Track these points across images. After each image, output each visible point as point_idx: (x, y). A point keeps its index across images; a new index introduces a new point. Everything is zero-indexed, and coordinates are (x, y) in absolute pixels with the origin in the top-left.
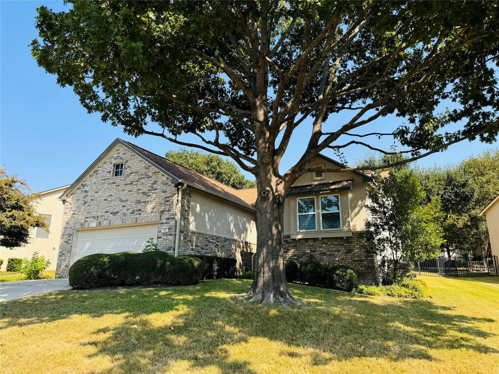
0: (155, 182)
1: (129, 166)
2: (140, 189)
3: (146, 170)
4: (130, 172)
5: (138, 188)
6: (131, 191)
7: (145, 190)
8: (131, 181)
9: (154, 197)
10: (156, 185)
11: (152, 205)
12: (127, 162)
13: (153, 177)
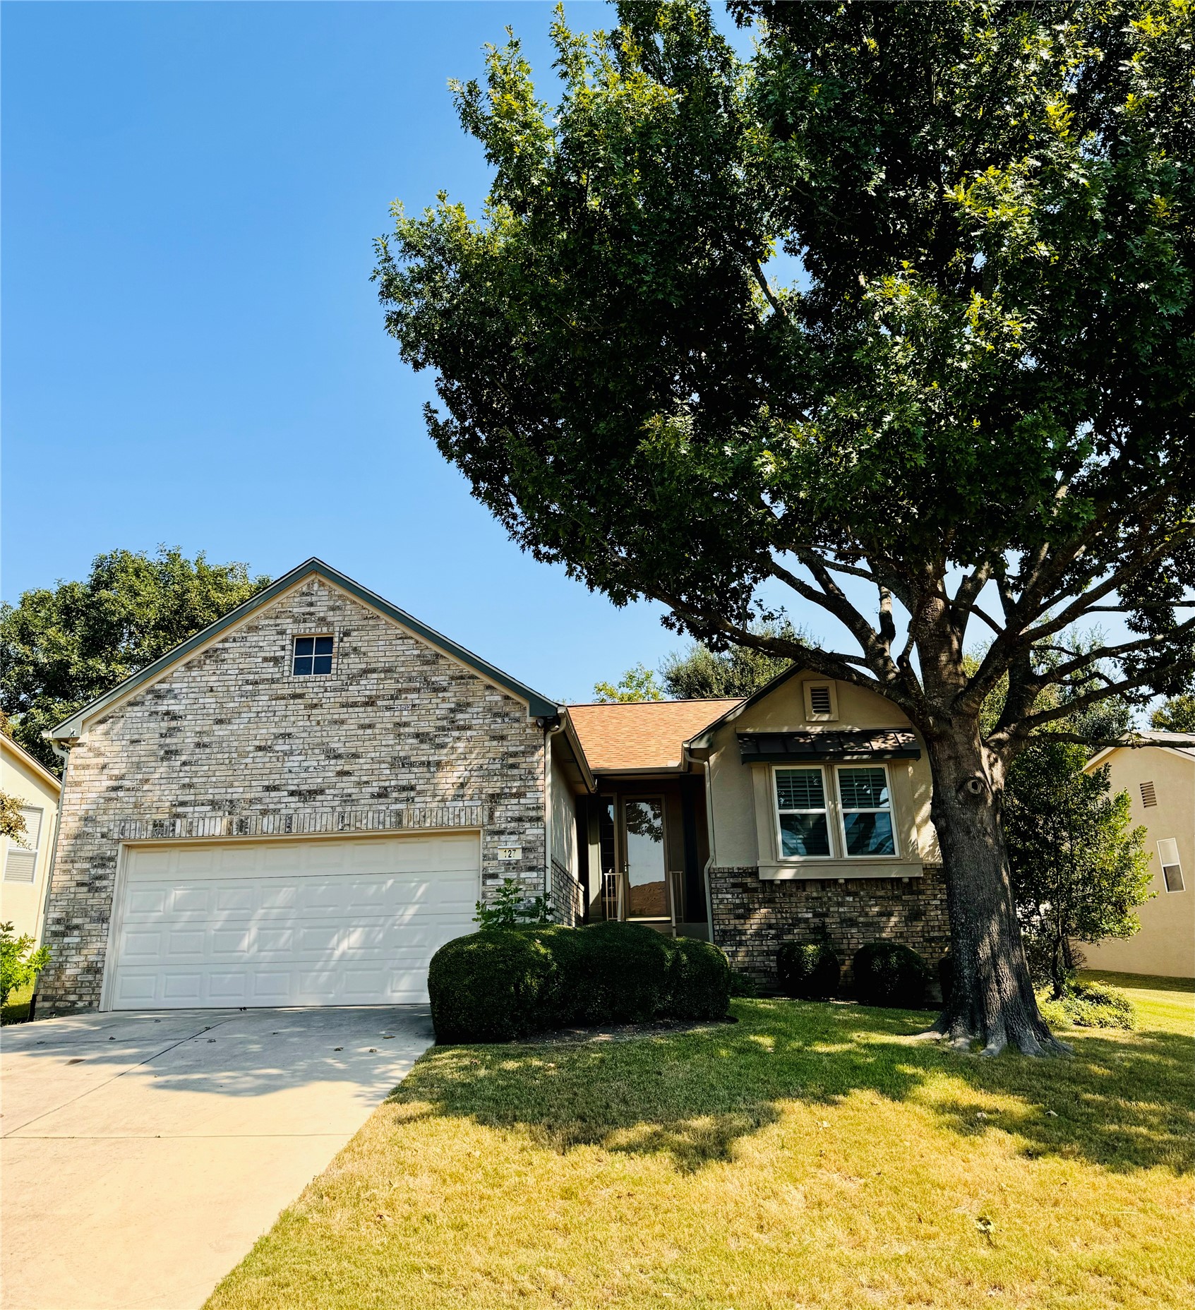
0: (461, 707)
1: (355, 649)
2: (406, 724)
3: (425, 668)
4: (364, 666)
5: (397, 720)
6: (370, 726)
7: (427, 727)
8: (370, 697)
9: (460, 751)
10: (467, 716)
11: (456, 774)
12: (347, 634)
13: (451, 689)
